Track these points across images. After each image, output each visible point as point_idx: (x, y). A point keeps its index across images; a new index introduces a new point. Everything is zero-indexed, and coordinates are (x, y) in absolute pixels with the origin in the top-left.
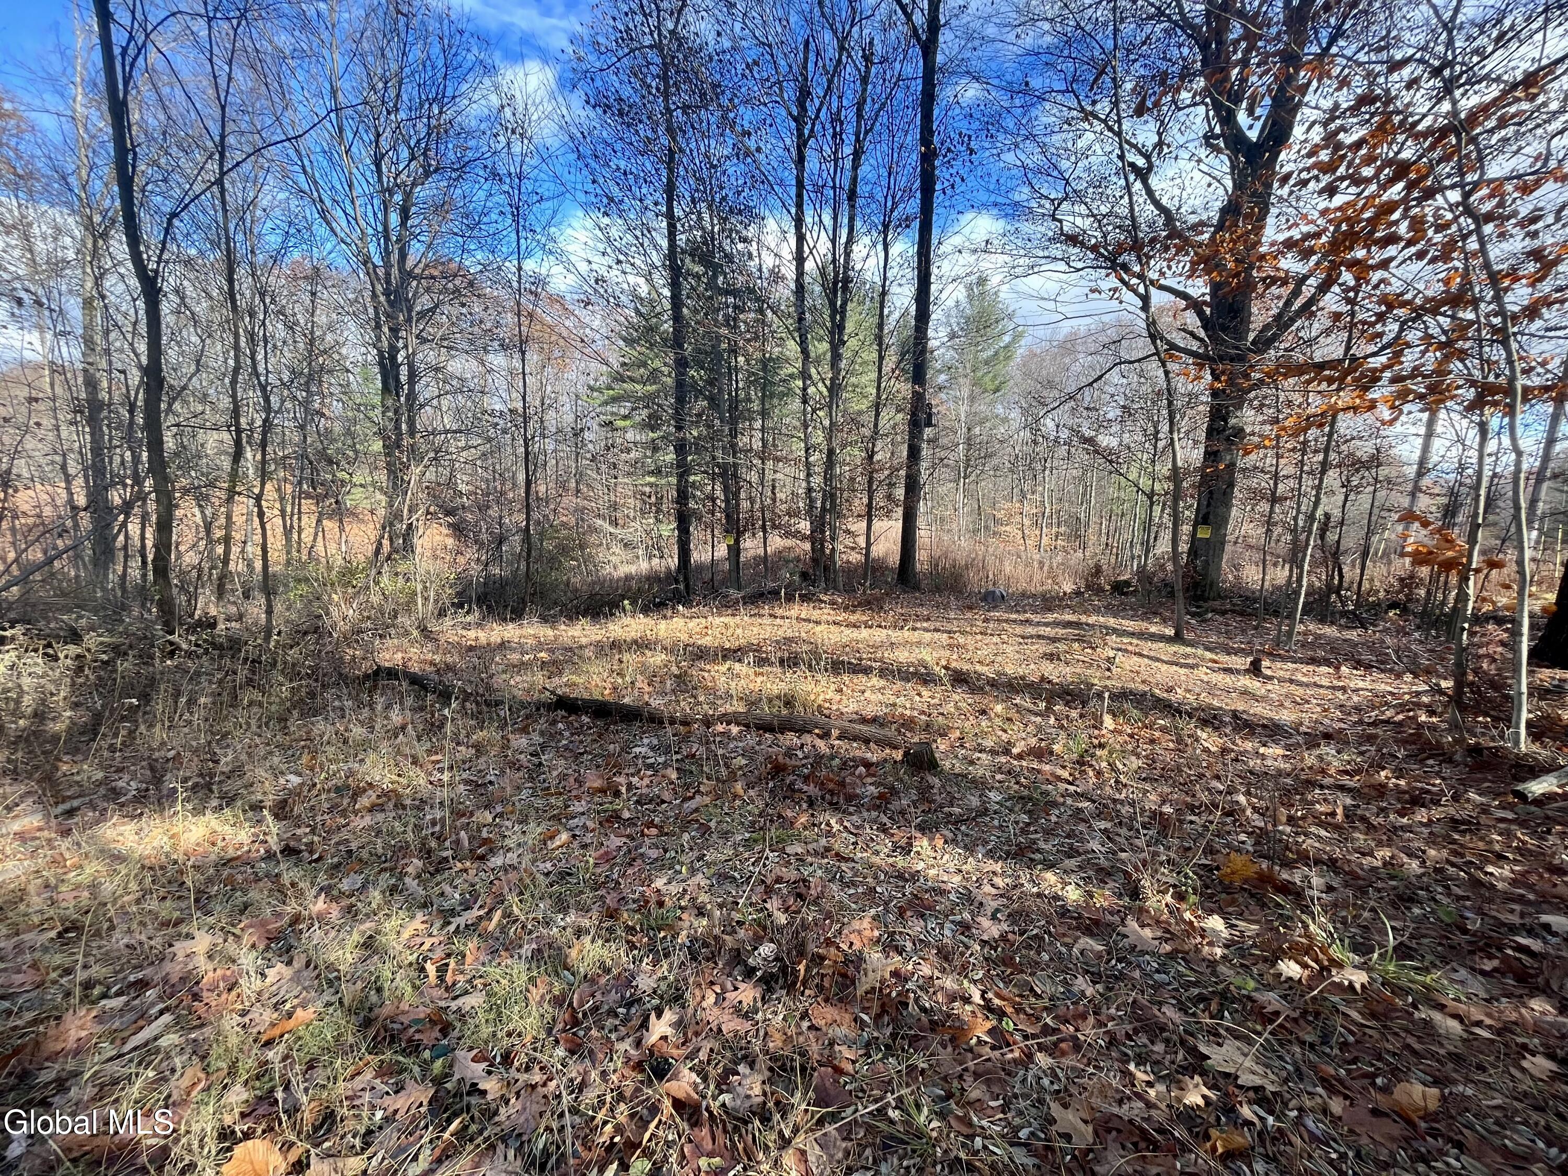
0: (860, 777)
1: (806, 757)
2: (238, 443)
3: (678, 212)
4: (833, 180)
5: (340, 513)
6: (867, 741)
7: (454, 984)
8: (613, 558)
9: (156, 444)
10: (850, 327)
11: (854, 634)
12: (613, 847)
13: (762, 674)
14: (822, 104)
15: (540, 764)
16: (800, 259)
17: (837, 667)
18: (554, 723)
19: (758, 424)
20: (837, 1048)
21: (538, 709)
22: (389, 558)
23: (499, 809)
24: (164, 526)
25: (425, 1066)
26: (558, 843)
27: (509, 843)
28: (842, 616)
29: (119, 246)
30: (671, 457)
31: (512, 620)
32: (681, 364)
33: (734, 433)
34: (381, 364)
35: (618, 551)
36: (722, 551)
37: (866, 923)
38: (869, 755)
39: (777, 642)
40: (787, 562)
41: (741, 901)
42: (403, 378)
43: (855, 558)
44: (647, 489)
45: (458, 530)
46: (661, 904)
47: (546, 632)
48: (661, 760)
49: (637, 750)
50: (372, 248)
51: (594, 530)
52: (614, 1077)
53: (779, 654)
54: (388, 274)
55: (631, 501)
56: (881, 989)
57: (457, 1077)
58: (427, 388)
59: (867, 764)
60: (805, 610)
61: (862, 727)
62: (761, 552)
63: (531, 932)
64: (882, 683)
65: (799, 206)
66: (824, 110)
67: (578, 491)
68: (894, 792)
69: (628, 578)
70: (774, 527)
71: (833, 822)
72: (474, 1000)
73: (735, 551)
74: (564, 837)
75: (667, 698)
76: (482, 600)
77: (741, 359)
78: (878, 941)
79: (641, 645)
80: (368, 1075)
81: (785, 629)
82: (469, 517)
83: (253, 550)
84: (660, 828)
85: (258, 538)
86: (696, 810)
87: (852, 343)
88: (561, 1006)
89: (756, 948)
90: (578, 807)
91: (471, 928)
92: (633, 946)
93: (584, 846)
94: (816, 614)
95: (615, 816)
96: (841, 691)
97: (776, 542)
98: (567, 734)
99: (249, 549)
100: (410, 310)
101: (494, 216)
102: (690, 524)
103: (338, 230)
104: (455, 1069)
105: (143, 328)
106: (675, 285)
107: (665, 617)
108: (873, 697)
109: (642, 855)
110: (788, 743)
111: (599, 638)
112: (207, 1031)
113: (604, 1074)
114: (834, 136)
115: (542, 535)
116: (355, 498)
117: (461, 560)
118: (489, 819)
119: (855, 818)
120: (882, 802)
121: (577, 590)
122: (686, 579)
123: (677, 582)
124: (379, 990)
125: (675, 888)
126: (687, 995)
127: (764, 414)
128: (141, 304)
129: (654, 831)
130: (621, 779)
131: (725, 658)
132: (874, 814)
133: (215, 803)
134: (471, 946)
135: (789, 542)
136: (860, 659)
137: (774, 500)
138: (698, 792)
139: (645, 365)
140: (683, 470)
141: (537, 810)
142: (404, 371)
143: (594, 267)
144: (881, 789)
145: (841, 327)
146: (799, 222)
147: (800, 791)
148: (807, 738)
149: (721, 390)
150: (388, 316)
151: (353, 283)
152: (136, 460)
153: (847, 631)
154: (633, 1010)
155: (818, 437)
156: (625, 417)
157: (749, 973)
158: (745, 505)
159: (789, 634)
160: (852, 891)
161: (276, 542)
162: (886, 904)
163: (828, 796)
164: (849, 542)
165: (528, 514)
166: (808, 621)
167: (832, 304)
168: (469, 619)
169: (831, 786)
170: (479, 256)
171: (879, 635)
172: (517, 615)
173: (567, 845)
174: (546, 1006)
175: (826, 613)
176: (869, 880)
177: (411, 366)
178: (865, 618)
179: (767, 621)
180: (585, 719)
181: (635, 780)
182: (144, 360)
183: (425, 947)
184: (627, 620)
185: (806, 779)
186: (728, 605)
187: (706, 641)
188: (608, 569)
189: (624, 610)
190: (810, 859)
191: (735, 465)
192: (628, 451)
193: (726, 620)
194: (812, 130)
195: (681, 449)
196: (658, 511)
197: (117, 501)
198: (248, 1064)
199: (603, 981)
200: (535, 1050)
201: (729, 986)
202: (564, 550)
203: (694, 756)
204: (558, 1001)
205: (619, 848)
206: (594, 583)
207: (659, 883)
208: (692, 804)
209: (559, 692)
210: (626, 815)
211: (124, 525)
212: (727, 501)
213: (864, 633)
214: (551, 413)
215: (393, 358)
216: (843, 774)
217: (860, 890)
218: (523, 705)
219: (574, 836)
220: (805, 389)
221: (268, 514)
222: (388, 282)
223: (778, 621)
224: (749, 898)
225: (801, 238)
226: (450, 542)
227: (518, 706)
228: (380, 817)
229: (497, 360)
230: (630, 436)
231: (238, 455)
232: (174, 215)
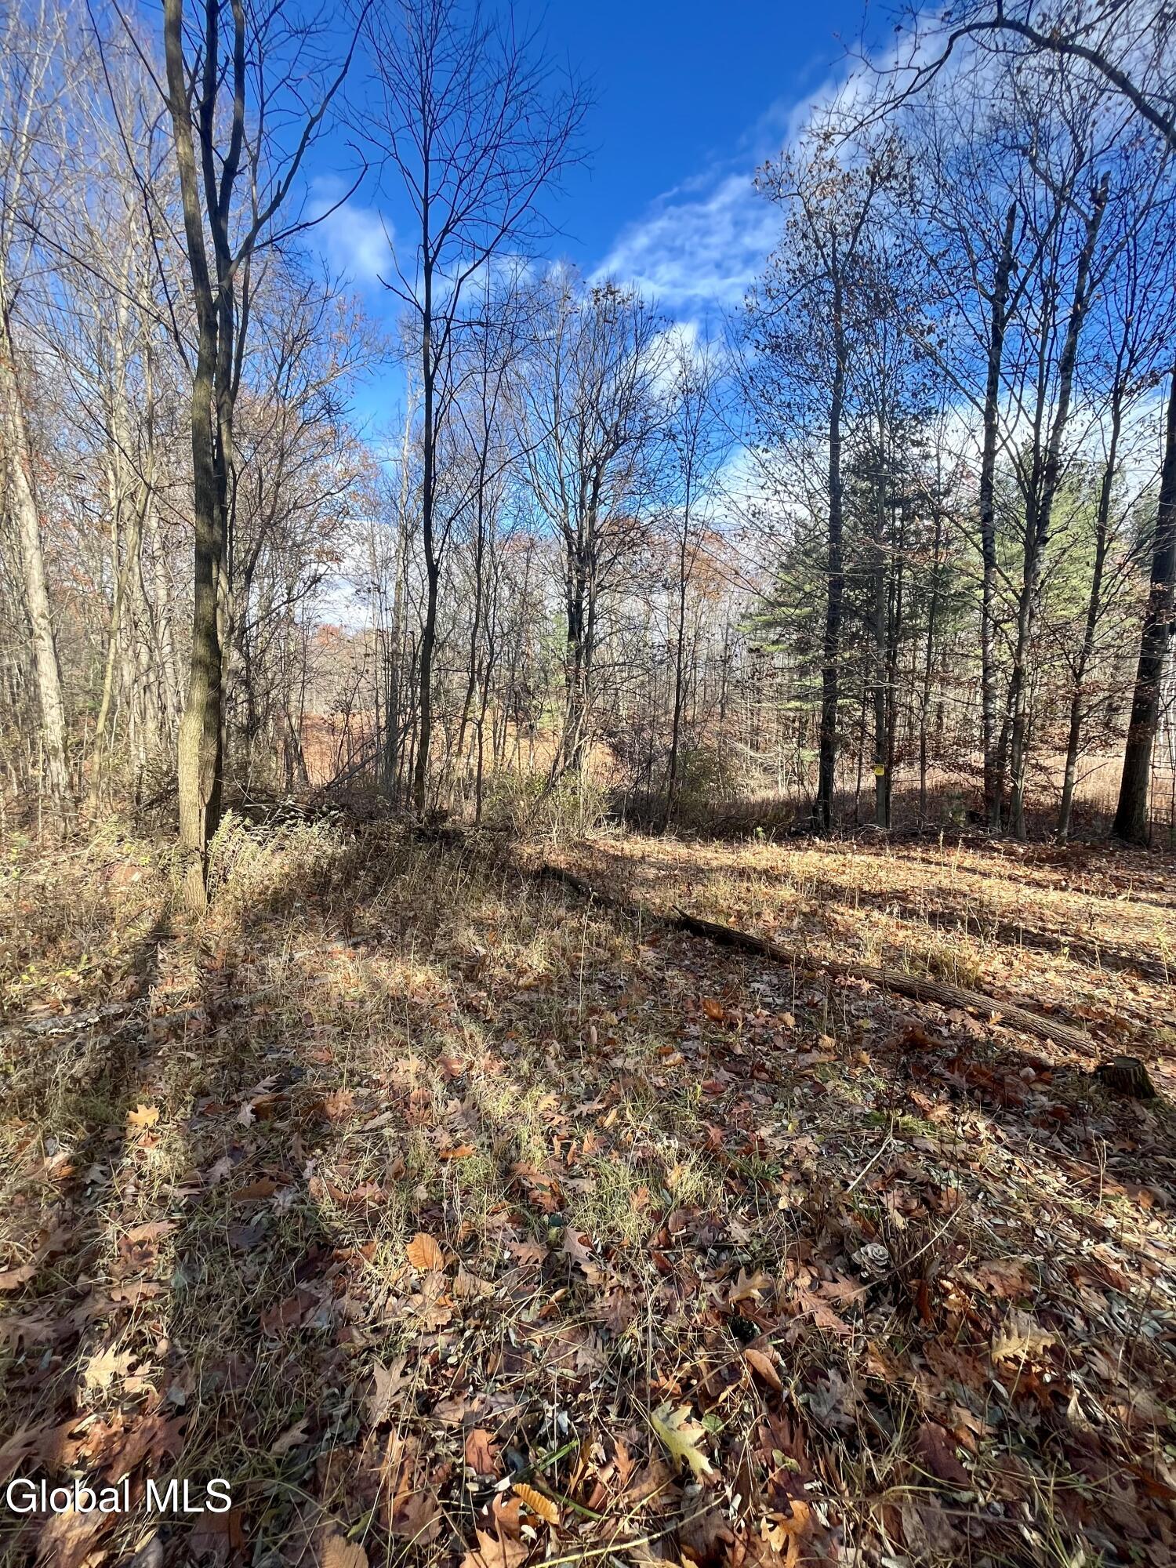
0: (1026, 1079)
1: (953, 1037)
2: (472, 681)
3: (843, 431)
4: (1041, 354)
5: (530, 732)
6: (1042, 1037)
7: (572, 1165)
8: (752, 783)
9: (425, 684)
10: (1056, 520)
11: (1039, 895)
12: (722, 1080)
13: (905, 927)
14: (1029, 272)
15: (663, 980)
16: (989, 454)
17: (1008, 935)
18: (679, 942)
19: (923, 643)
20: (955, 1409)
21: (667, 925)
22: (562, 774)
23: (624, 1014)
24: (424, 744)
25: (545, 1228)
26: (671, 1061)
27: (630, 1048)
28: (1021, 871)
29: (419, 544)
30: (819, 681)
31: (654, 835)
32: (836, 585)
33: (891, 656)
34: (569, 611)
35: (757, 775)
36: (869, 781)
37: (1014, 1270)
38: (1043, 1055)
39: (930, 892)
40: (951, 798)
41: (853, 1184)
42: (585, 622)
43: (1048, 800)
44: (791, 714)
45: (617, 750)
46: (763, 1156)
47: (682, 851)
48: (780, 1001)
49: (756, 985)
50: (571, 517)
51: (733, 752)
52: (698, 1317)
53: (930, 908)
54: (580, 537)
55: (774, 725)
56: (1028, 1364)
57: (565, 1250)
58: (601, 628)
59: (1040, 1066)
60: (971, 859)
61: (1035, 1017)
62: (918, 785)
63: (638, 1140)
64: (1074, 965)
65: (992, 394)
66: (1031, 279)
67: (723, 715)
68: (1076, 1112)
69: (765, 803)
70: (937, 756)
71: (981, 1126)
72: (587, 1186)
73: (885, 782)
74: (678, 1056)
75: (792, 937)
76: (630, 815)
77: (906, 573)
78: (1031, 1299)
79: (772, 877)
80: (503, 1217)
81: (943, 878)
82: (627, 738)
83: (474, 761)
84: (772, 1074)
85: (477, 752)
86: (812, 1066)
87: (1058, 540)
88: (657, 1222)
89: (863, 1245)
90: (693, 1030)
91: (591, 1117)
92: (730, 1190)
93: (694, 1071)
94: (984, 864)
95: (728, 1049)
96: (1010, 964)
97: (937, 776)
98: (690, 954)
99: (471, 761)
100: (594, 563)
101: (667, 471)
102: (835, 750)
103: (549, 507)
104: (565, 1242)
105: (426, 601)
106: (835, 505)
107: (799, 848)
108: (1059, 981)
109: (749, 1097)
110: (930, 1015)
111: (730, 863)
112: (410, 1133)
113: (688, 1309)
114: (1046, 302)
115: (686, 756)
116: (544, 723)
117: (617, 777)
118: (616, 1022)
119: (1014, 1129)
120: (1057, 1120)
121: (713, 812)
122: (826, 810)
123: (815, 811)
124: (518, 1147)
125: (779, 1144)
126: (780, 1264)
127: (932, 630)
128: (426, 583)
129: (764, 1075)
130: (737, 1012)
131: (862, 902)
132: (1044, 1133)
133: (432, 958)
134: (589, 1136)
135: (955, 776)
136: (1044, 929)
137: (940, 726)
138: (816, 1045)
139: (798, 589)
140: (830, 694)
141: (656, 1023)
142: (586, 615)
143: (753, 501)
144: (1058, 1103)
145: (1043, 522)
146: (990, 414)
147: (940, 1076)
148: (957, 1015)
149: (879, 609)
150: (578, 571)
151: (555, 547)
152: (413, 693)
153: (1027, 891)
154: (723, 1256)
155: (1001, 653)
156: (775, 643)
157: (853, 1269)
158: (900, 732)
159: (946, 883)
160: (999, 1221)
161: (488, 756)
162: (1049, 1255)
163: (977, 1093)
164: (1041, 778)
165: (675, 737)
166: (973, 871)
167: (1030, 497)
168: (618, 831)
169: (983, 1081)
170: (652, 508)
171: (1075, 901)
172: (658, 831)
173: (679, 1065)
174: (644, 1216)
175: (999, 864)
176: (1028, 1215)
177: (591, 610)
178: (1055, 877)
179: (918, 866)
180: (709, 943)
181: (750, 1016)
182: (425, 624)
183: (555, 1122)
184: (759, 847)
185: (950, 1064)
186: (869, 842)
187: (842, 880)
188: (747, 792)
189: (757, 837)
190: (943, 1163)
191: (891, 690)
192: (773, 676)
193: (870, 859)
194: (1013, 307)
195: (829, 675)
196: (802, 736)
197: (401, 724)
198: (430, 1172)
199: (698, 1213)
200: (630, 1255)
201: (827, 1273)
202: (705, 772)
203: (816, 1005)
204: (657, 1216)
205: (728, 1083)
206: (730, 806)
207: (764, 1132)
208: (809, 1058)
209: (688, 912)
210: (739, 1051)
211: (403, 741)
212: (879, 728)
213: (1054, 896)
214: (703, 644)
215: (579, 605)
216: (1002, 1070)
217: (1012, 1223)
218: (655, 920)
219: (686, 1058)
220: (987, 600)
221: (485, 733)
222: (580, 543)
223: (933, 867)
224: (861, 1183)
225: (991, 431)
226: (609, 760)
227: (650, 919)
228: (534, 996)
229: (661, 599)
230: (779, 662)
231: (471, 689)
232: (452, 519)
